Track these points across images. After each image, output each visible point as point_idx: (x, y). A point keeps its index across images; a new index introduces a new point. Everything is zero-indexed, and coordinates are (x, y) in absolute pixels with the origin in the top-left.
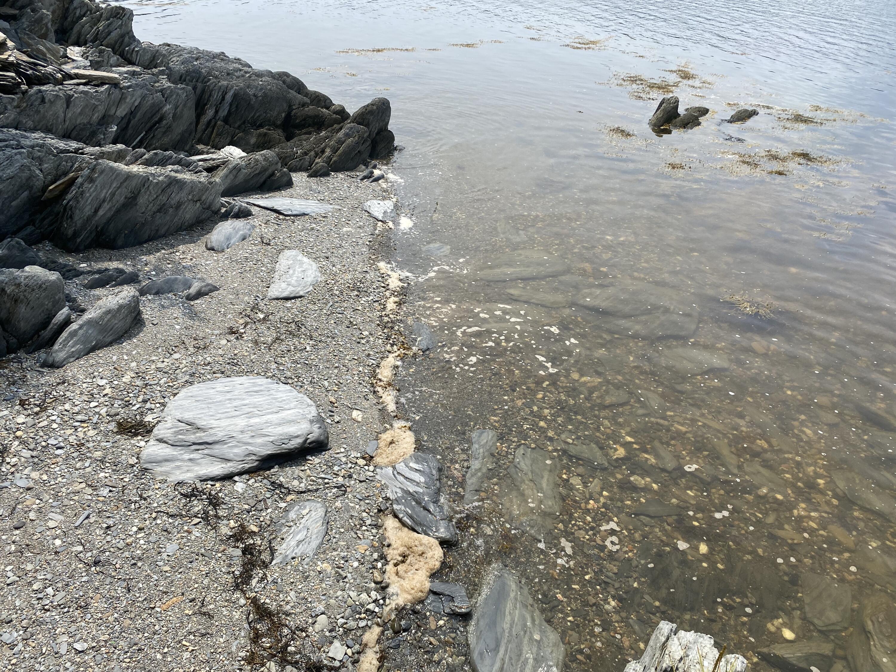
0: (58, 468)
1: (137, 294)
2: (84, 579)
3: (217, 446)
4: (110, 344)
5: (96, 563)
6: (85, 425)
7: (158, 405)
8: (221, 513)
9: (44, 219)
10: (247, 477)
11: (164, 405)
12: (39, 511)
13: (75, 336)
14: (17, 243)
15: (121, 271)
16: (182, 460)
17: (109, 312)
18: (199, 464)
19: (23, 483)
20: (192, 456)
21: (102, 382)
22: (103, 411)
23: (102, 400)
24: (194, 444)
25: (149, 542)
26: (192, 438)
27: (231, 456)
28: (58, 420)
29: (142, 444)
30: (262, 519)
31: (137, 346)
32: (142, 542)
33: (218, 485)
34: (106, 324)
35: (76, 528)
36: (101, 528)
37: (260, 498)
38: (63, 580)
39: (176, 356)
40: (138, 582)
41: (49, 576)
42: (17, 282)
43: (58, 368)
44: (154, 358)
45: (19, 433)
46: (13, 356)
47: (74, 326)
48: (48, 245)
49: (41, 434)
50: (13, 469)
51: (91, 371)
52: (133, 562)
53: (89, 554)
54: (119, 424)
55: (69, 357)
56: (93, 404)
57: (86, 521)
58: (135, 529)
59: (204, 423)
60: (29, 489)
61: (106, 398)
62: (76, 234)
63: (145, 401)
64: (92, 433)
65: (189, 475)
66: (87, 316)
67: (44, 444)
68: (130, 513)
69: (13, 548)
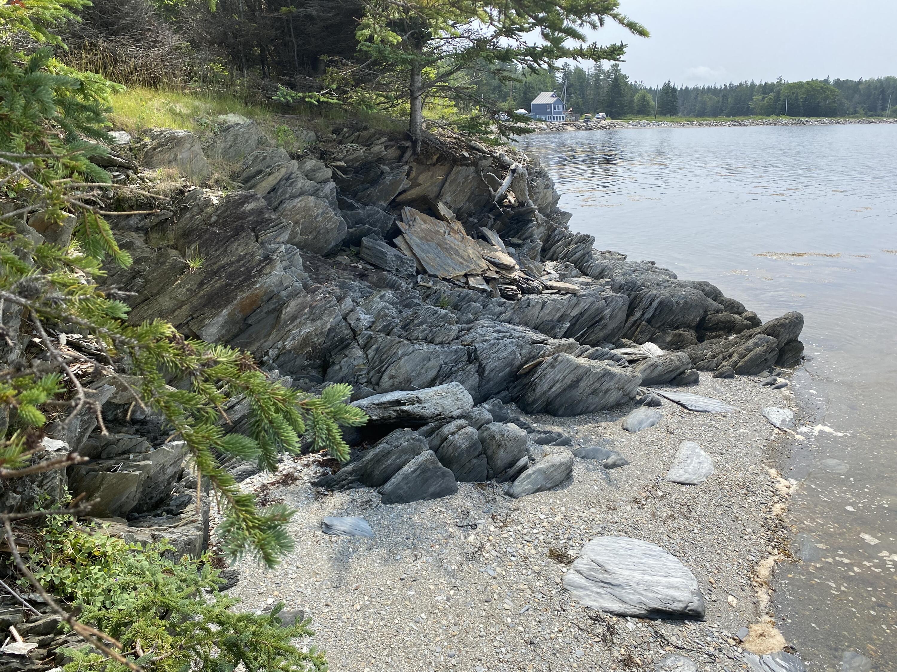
0: (511, 570)
1: (573, 456)
2: (523, 651)
3: (617, 589)
4: (549, 489)
5: (531, 643)
6: (529, 545)
7: (577, 545)
8: (615, 641)
9: (515, 387)
10: (637, 620)
11: (582, 546)
12: (499, 594)
13: (529, 478)
14: (499, 402)
15: (560, 435)
16: (592, 591)
17: (553, 466)
18: (603, 598)
19: (492, 573)
20: (599, 590)
21: (542, 517)
22: (541, 538)
23: (541, 529)
24: (602, 582)
25: (565, 642)
26: (600, 576)
27: (627, 600)
28: (513, 536)
29: (565, 570)
30: (645, 656)
31: (567, 495)
32: (560, 640)
33: (615, 618)
34: (550, 474)
35: (520, 614)
36: (535, 620)
37: (646, 640)
38: (511, 646)
39: (593, 510)
40: (556, 667)
41: (503, 640)
42: (503, 433)
43: (515, 498)
44: (577, 508)
45: (491, 538)
46: (489, 482)
47: (529, 471)
48: (513, 406)
49: (503, 542)
50: (486, 561)
51: (535, 506)
52: (554, 652)
53: (527, 635)
54: (551, 551)
55: (523, 492)
56: (535, 531)
57: (526, 612)
58: (556, 629)
59: (611, 568)
60: (495, 578)
61: (544, 529)
62: (534, 402)
63: (569, 539)
64: (533, 551)
65: (595, 604)
66: (539, 466)
67: (505, 550)
68: (554, 617)
69: (484, 614)
